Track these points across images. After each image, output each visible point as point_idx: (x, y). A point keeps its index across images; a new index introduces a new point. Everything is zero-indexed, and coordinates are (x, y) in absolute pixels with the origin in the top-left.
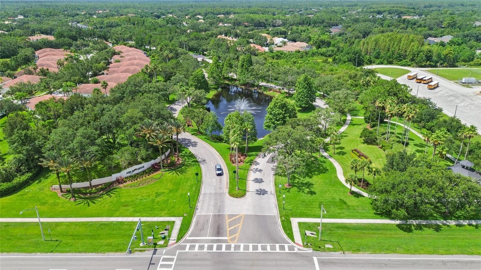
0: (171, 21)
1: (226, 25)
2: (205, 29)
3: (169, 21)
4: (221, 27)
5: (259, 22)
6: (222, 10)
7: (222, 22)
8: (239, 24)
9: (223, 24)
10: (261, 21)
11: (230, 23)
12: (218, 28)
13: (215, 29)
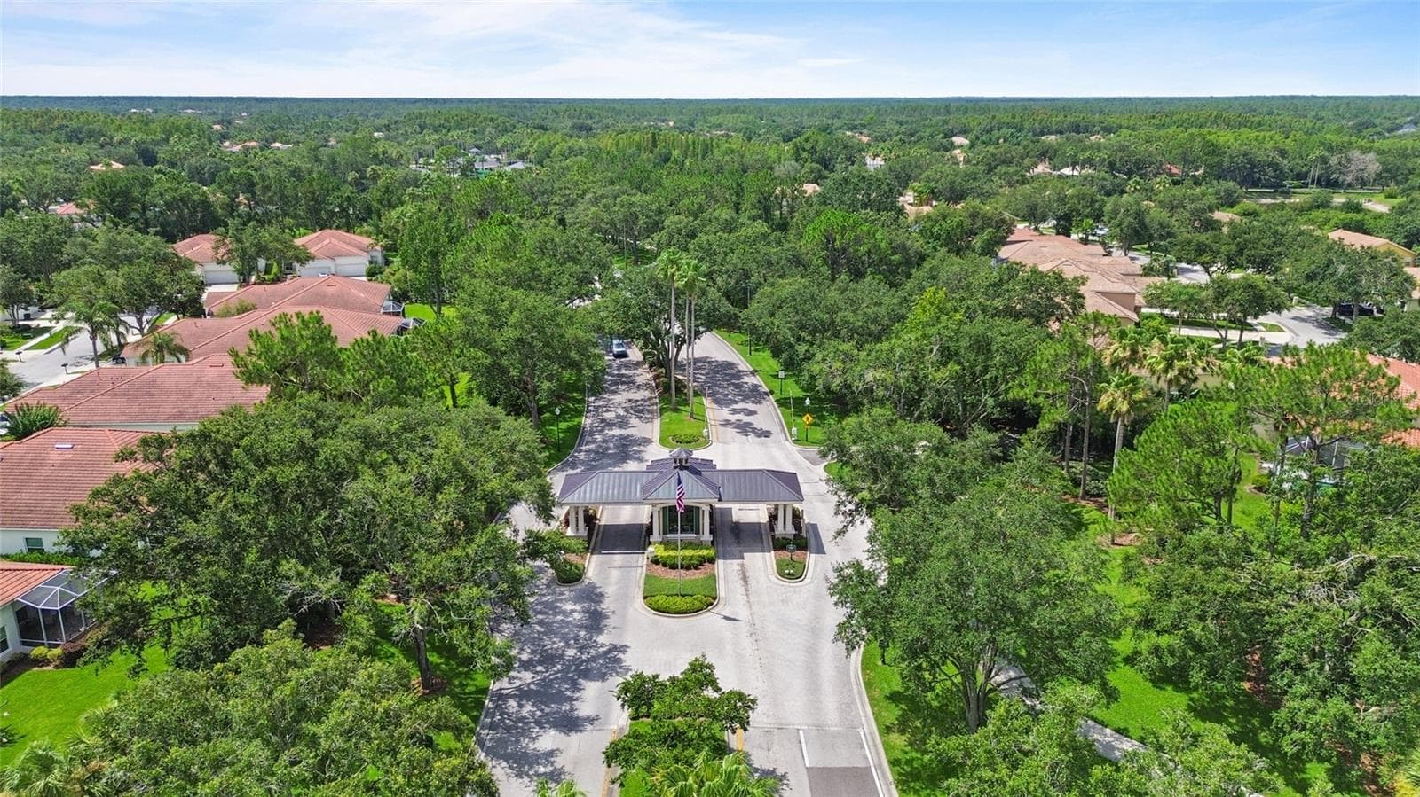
0: (813, 151)
1: (1067, 171)
2: (952, 189)
3: (804, 150)
4: (1044, 181)
5: (1250, 161)
6: (1056, 120)
7: (1051, 159)
8: (1138, 167)
9: (1054, 168)
10: (1261, 156)
11: (1090, 162)
12: (1023, 183)
13: (1007, 191)
